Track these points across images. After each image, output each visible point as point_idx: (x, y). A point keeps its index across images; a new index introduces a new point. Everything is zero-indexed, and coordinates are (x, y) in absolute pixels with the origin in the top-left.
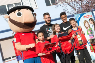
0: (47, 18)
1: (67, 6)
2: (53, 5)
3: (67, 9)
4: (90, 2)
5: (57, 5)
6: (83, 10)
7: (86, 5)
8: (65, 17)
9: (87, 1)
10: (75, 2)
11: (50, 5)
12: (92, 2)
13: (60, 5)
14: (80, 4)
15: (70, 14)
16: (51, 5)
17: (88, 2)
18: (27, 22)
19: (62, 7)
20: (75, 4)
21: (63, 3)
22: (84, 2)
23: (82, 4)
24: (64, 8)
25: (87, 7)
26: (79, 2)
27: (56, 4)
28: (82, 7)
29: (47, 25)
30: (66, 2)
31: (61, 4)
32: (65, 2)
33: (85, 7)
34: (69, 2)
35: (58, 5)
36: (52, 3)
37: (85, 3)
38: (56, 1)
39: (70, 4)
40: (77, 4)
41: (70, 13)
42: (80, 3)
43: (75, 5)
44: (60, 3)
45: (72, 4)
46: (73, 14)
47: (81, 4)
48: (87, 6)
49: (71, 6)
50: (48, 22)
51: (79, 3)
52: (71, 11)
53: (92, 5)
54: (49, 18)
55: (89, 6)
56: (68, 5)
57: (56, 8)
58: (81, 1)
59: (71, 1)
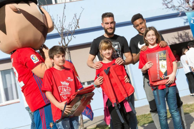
0: (108, 23)
8: (141, 24)
15: (177, 10)
29: (107, 37)
46: (183, 10)
50: (110, 31)
52: (179, 5)
54: (111, 23)
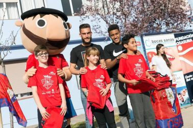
0: (85, 34)
1: (99, 20)
2: (75, 15)
3: (99, 27)
4: (141, 19)
5: (83, 16)
6: (126, 32)
7: (132, 25)
9: (136, 18)
10: (115, 16)
11: (71, 15)
13: (87, 18)
14: (122, 21)
15: (104, 35)
16: (73, 15)
17: (136, 20)
18: (53, 38)
19: (92, 21)
20: (115, 19)
21: (93, 14)
22: (130, 17)
23: (125, 22)
24: (94, 23)
26: (121, 17)
28: (125, 26)
30: (100, 14)
31: (90, 17)
32: (98, 14)
33: (130, 27)
34: (104, 14)
35: (85, 16)
36: (74, 12)
37: (131, 20)
38: (82, 10)
39: (105, 17)
40: (118, 20)
41: (104, 33)
42: (122, 20)
43: (115, 21)
44: (88, 14)
45: (109, 19)
47: (124, 20)
48: (134, 26)
49: (107, 23)
51: (121, 19)
52: (106, 31)
53: (143, 26)
54: (88, 33)
55: (137, 27)
56: (102, 20)
57: (80, 21)
58: (125, 15)
59: (109, 13)
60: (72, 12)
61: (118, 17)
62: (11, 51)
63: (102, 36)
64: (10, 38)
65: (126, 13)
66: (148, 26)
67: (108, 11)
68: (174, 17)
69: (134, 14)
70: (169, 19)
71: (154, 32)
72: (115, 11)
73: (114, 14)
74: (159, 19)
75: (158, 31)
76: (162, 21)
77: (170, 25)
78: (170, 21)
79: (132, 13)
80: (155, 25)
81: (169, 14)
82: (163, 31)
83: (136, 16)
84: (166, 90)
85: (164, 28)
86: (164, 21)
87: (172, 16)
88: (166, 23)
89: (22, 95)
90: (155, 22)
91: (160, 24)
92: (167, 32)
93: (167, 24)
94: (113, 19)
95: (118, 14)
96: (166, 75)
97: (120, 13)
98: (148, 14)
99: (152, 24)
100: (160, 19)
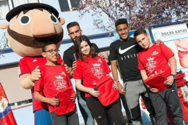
1: (101, 14)
2: (73, 10)
3: (100, 21)
4: (147, 10)
5: (82, 11)
6: (132, 25)
7: (138, 16)
8: (124, 29)
9: (142, 8)
10: (118, 8)
11: (69, 10)
12: (150, 10)
13: (87, 12)
14: (126, 13)
15: (107, 30)
16: (71, 10)
17: (142, 10)
19: (93, 15)
20: (118, 11)
21: (94, 8)
22: (135, 8)
23: (130, 14)
24: (95, 17)
25: (141, 20)
26: (125, 8)
27: (81, 9)
28: (130, 18)
30: (101, 7)
31: (90, 11)
32: (99, 7)
33: (136, 19)
34: (105, 7)
35: (84, 11)
36: (72, 7)
37: (137, 11)
38: (80, 3)
39: (107, 10)
40: (122, 12)
41: (107, 28)
42: (127, 11)
43: (118, 14)
44: (88, 7)
45: (112, 12)
47: (128, 12)
48: (140, 17)
49: (109, 16)
51: (125, 11)
52: (109, 25)
53: (151, 17)
54: (76, 32)
55: (143, 19)
56: (103, 13)
57: (79, 16)
58: (130, 6)
59: (111, 5)
60: (70, 6)
61: (121, 9)
62: (4, 55)
63: (105, 32)
64: (3, 40)
65: (130, 4)
66: (156, 17)
67: (110, 2)
68: (185, 5)
69: (139, 5)
70: (180, 7)
71: (164, 23)
72: (118, 2)
73: (117, 5)
74: (168, 8)
75: (168, 21)
76: (171, 10)
77: (182, 14)
78: (181, 9)
79: (137, 3)
80: (164, 15)
81: (180, 2)
82: (173, 21)
83: (141, 6)
84: (182, 88)
85: (174, 18)
86: (174, 10)
87: (182, 4)
88: (177, 12)
89: (19, 103)
90: (163, 12)
91: (170, 14)
92: (178, 23)
93: (178, 14)
94: (116, 12)
95: (122, 5)
96: (181, 71)
97: (123, 4)
98: (155, 4)
99: (160, 14)
100: (170, 8)
